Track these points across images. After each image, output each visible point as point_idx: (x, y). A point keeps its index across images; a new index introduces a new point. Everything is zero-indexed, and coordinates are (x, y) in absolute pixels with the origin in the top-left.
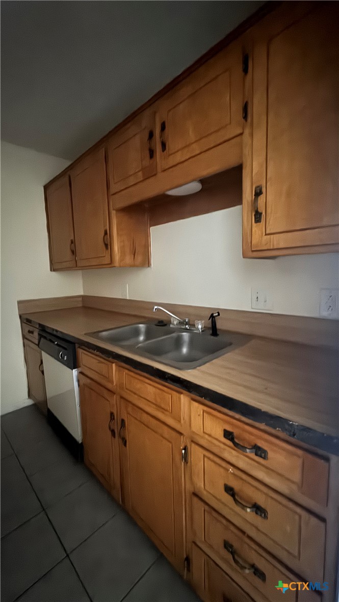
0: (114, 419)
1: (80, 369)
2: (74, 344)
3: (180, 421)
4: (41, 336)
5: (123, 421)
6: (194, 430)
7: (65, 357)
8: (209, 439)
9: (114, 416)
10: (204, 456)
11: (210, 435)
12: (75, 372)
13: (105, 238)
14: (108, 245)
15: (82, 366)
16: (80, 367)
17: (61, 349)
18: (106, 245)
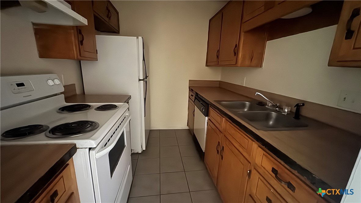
0: (219, 145)
1: (209, 117)
2: (208, 104)
3: (250, 155)
4: (196, 98)
5: (223, 147)
6: (256, 163)
7: (204, 110)
8: (264, 169)
9: (220, 144)
10: (259, 178)
11: (264, 168)
12: (207, 118)
13: (235, 49)
14: (236, 53)
15: (210, 116)
16: (209, 116)
17: (203, 106)
18: (235, 54)
